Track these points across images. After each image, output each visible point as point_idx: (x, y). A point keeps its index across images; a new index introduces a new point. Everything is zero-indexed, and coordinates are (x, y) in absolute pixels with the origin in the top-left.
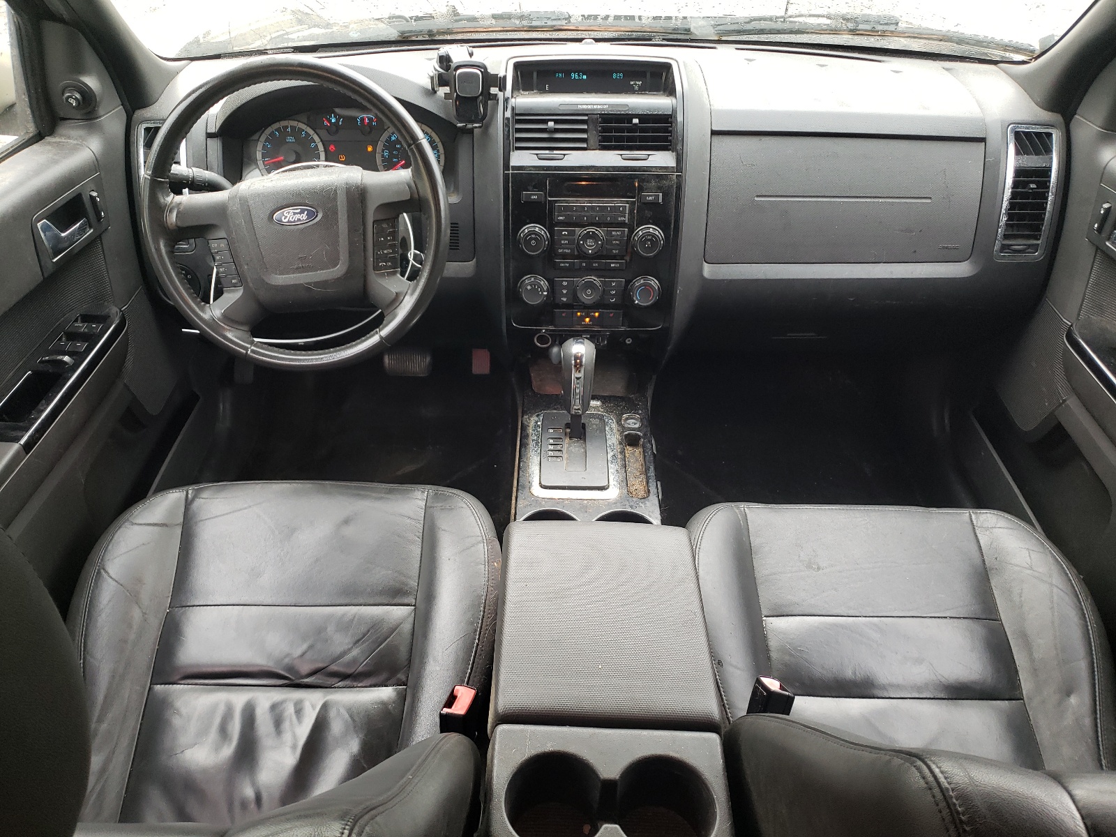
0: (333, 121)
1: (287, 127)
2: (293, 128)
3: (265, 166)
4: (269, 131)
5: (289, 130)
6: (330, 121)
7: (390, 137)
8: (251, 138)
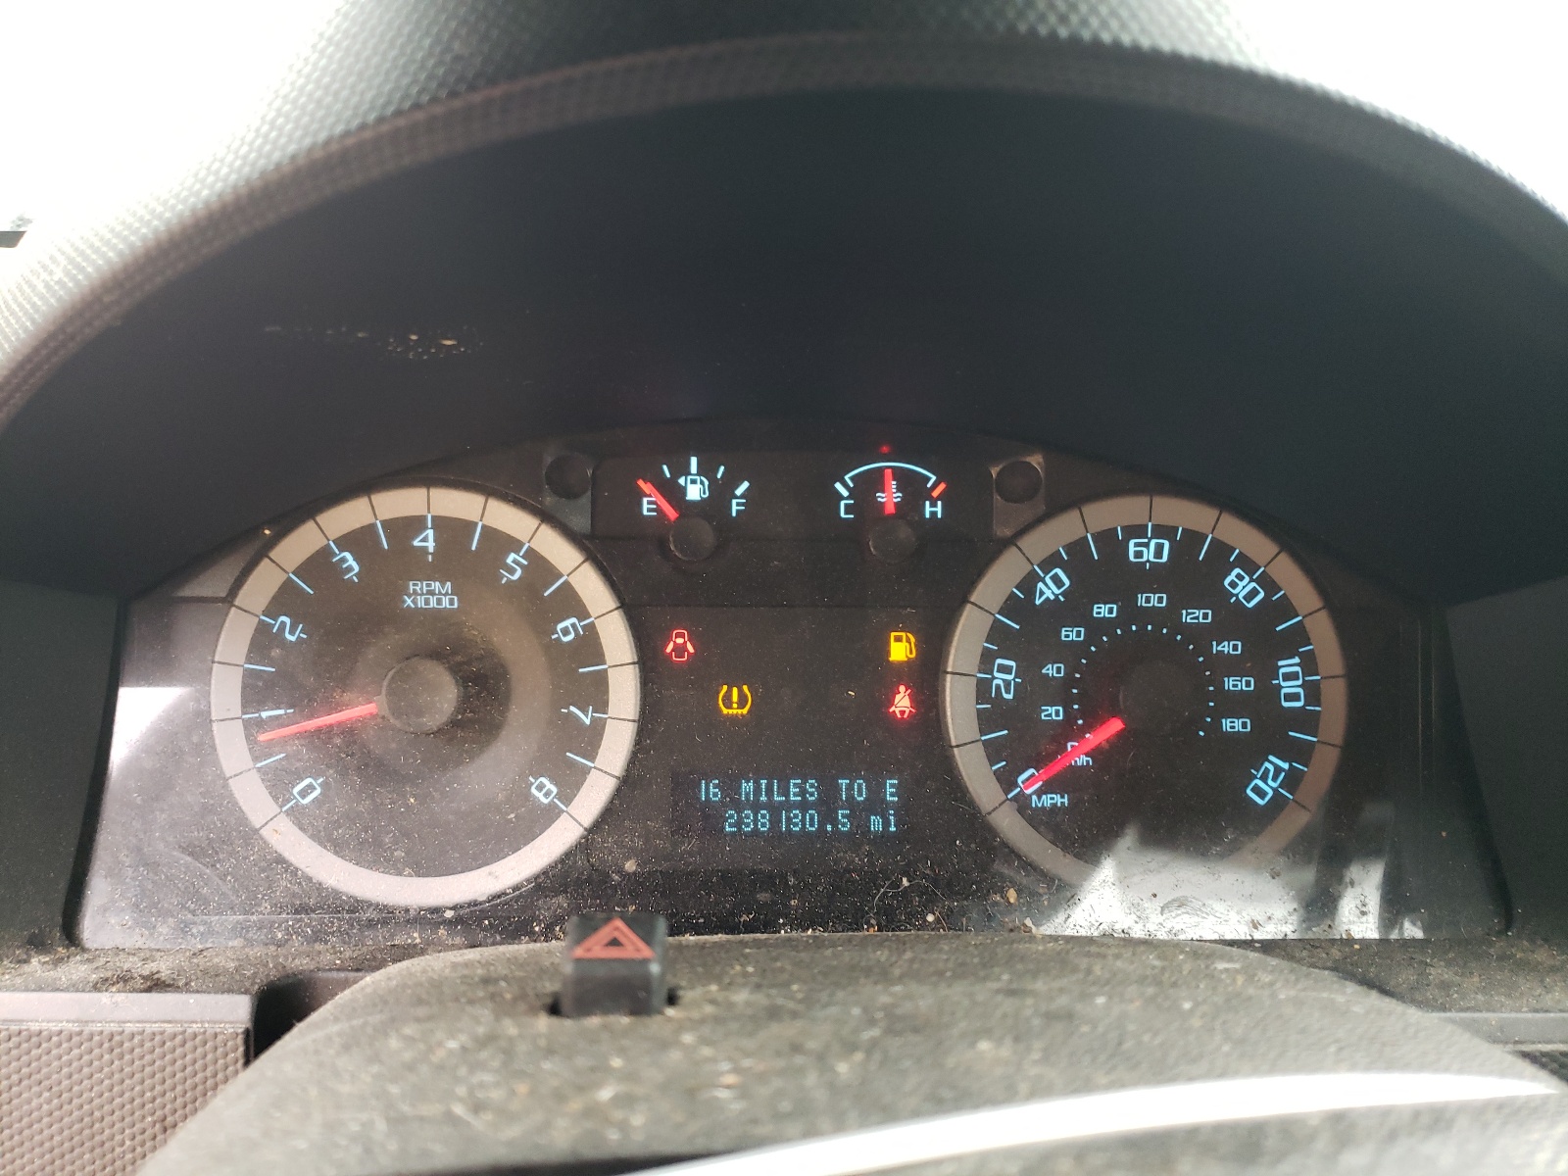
0: (695, 492)
1: (415, 524)
2: (453, 531)
3: (258, 752)
4: (300, 545)
5: (427, 540)
6: (674, 493)
7: (1029, 584)
8: (190, 590)
